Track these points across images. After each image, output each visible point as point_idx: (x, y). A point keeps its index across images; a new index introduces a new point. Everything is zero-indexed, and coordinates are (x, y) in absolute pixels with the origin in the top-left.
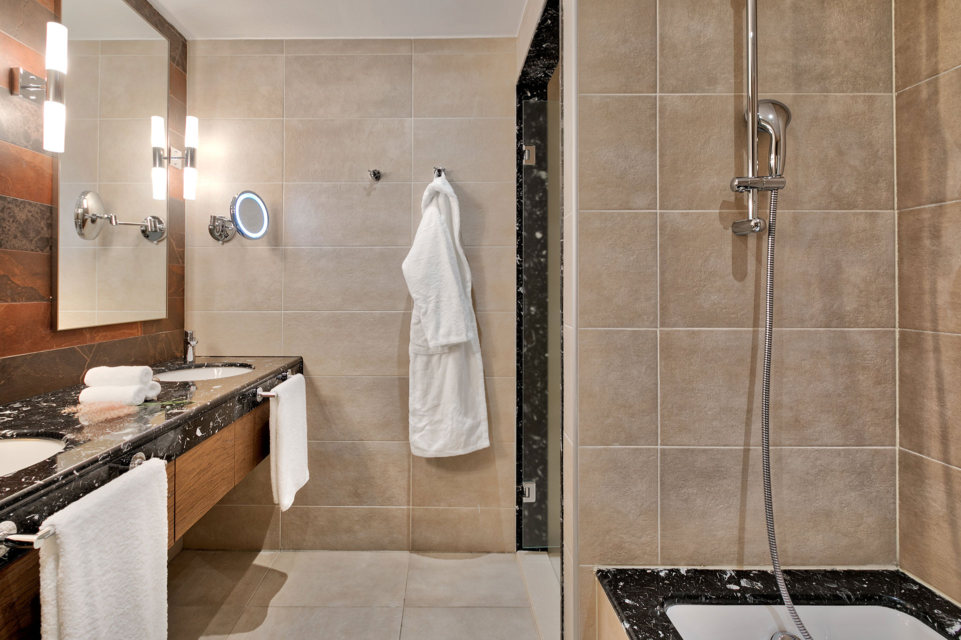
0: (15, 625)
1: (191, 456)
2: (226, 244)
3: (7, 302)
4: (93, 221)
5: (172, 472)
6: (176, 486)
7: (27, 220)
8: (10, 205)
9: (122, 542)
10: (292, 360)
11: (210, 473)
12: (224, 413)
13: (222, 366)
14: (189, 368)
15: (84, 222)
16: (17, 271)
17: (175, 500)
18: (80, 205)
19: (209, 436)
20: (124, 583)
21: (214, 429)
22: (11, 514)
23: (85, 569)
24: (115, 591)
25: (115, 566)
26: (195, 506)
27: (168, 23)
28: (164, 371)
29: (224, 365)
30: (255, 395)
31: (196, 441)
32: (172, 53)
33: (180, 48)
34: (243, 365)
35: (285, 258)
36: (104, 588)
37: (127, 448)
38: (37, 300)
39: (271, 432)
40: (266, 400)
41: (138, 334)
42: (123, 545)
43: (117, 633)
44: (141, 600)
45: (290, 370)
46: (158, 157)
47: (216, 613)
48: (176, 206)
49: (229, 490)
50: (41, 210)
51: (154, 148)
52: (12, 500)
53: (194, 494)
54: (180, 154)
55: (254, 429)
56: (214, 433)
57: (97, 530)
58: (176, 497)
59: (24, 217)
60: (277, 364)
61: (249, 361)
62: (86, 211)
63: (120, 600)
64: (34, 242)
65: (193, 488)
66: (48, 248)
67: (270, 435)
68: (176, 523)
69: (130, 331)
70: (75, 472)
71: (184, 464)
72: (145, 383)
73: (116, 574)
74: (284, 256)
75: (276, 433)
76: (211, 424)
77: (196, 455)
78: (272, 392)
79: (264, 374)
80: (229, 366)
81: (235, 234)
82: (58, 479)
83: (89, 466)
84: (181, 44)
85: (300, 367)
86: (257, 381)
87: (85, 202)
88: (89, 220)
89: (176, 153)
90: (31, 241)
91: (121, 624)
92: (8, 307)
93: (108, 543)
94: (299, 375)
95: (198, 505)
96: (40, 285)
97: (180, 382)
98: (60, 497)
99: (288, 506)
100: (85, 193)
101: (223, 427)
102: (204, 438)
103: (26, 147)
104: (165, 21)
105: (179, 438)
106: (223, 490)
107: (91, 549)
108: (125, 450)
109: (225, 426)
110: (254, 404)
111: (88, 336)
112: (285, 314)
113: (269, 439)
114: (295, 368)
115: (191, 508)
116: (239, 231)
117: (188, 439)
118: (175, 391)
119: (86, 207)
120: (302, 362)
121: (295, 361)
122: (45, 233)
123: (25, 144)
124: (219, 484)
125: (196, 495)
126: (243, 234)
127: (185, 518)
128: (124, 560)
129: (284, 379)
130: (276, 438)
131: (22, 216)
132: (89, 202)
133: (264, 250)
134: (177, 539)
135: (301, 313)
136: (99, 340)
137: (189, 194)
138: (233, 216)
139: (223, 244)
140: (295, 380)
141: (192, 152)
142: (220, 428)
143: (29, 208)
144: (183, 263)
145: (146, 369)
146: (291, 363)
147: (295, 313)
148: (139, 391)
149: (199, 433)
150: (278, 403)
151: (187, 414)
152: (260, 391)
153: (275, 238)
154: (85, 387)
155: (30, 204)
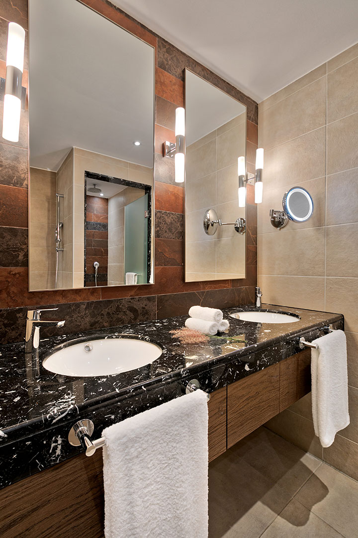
0: (98, 491)
1: (240, 385)
2: (282, 230)
3: (162, 266)
4: (212, 225)
5: (224, 395)
6: (228, 407)
7: (171, 223)
8: (163, 215)
9: (164, 460)
10: (334, 316)
11: (257, 400)
12: (270, 355)
13: (278, 313)
14: (257, 311)
15: (208, 226)
16: (167, 250)
17: (227, 417)
18: (206, 216)
19: (256, 371)
20: (166, 495)
21: (260, 366)
22: (94, 412)
23: (128, 482)
24: (159, 500)
25: (158, 480)
26: (245, 424)
27: (246, 96)
28: (242, 311)
29: (280, 313)
30: (298, 342)
31: (244, 374)
32: (249, 115)
33: (254, 110)
34: (292, 315)
35: (327, 235)
36: (146, 499)
37: (186, 374)
38: (176, 265)
39: (312, 376)
40: (308, 348)
41: (230, 287)
42: (166, 463)
43: (161, 534)
44: (181, 513)
45: (331, 325)
46: (242, 182)
47: (271, 488)
48: (252, 209)
49: (275, 415)
50: (178, 217)
51: (239, 176)
52: (94, 402)
53: (243, 415)
54: (253, 176)
55: (298, 369)
56: (260, 369)
57: (140, 449)
58: (228, 415)
59: (170, 221)
60: (320, 318)
61: (297, 312)
62: (209, 220)
63: (163, 508)
64: (174, 234)
65: (242, 410)
66: (181, 237)
67: (312, 378)
68: (228, 435)
69: (224, 285)
70: (143, 387)
71: (235, 391)
72: (218, 321)
73: (160, 486)
74: (327, 234)
75: (317, 379)
76: (258, 362)
77: (246, 384)
78: (314, 343)
79: (307, 325)
80: (282, 314)
81: (288, 221)
82: (130, 391)
83: (154, 384)
84: (254, 107)
85: (341, 323)
86: (300, 331)
87: (208, 215)
88: (211, 224)
89: (251, 176)
90: (173, 234)
91: (163, 527)
92: (162, 268)
93: (151, 460)
94: (340, 331)
95: (246, 423)
96: (177, 257)
97: (246, 322)
98: (132, 405)
99: (328, 444)
100: (208, 211)
101: (269, 366)
102: (250, 373)
103: (170, 184)
104: (245, 95)
105: (230, 371)
106: (269, 414)
107: (133, 465)
108: (184, 375)
109: (270, 365)
110: (297, 350)
111: (202, 286)
112: (327, 279)
113: (311, 382)
114: (336, 323)
115: (241, 425)
116: (290, 218)
117: (238, 372)
118: (240, 328)
119: (209, 218)
120: (343, 319)
121: (336, 318)
122: (180, 229)
123: (170, 182)
124: (265, 410)
125: (245, 415)
126: (293, 219)
127: (235, 432)
128: (167, 476)
129: (326, 332)
130: (317, 383)
131: (169, 220)
132: (210, 215)
133: (310, 230)
134: (229, 447)
135: (343, 279)
136: (207, 289)
137: (258, 200)
138: (285, 207)
139: (280, 230)
140: (337, 335)
141: (260, 172)
142: (266, 366)
143: (172, 216)
144: (256, 244)
145: (218, 312)
146: (333, 319)
147: (336, 278)
148: (213, 326)
149: (247, 368)
150: (319, 354)
151: (237, 352)
152: (302, 340)
153: (319, 221)
154: (189, 317)
155: (172, 214)
